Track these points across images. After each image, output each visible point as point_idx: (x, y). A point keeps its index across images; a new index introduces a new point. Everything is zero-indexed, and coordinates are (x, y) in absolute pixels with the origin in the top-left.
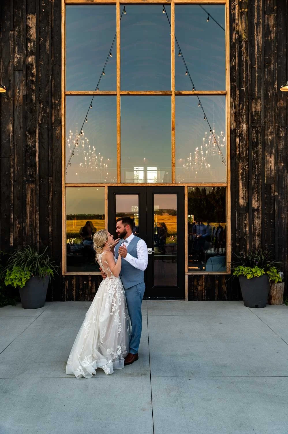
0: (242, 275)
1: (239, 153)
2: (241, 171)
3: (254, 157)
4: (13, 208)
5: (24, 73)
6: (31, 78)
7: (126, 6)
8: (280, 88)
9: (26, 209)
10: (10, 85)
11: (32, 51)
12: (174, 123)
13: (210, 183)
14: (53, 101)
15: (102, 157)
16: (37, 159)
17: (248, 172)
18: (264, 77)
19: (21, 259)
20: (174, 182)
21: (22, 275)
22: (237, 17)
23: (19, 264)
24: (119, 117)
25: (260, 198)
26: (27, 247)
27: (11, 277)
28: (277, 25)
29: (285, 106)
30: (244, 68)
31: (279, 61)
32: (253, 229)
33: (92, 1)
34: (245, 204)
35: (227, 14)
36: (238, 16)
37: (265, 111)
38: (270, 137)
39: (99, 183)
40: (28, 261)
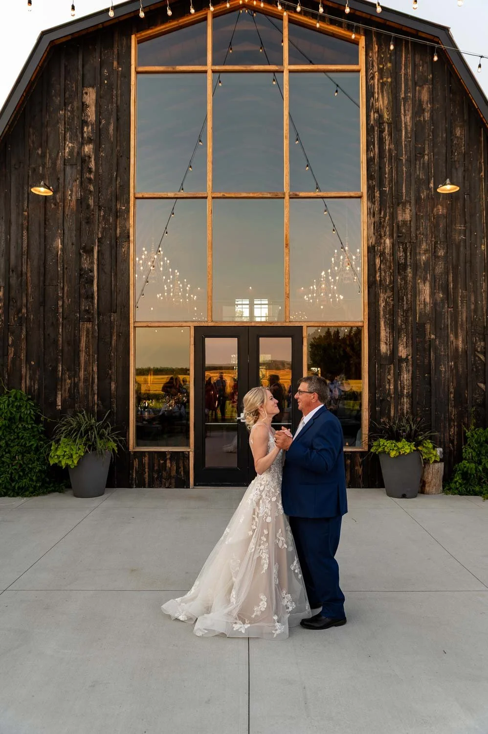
0: (384, 452)
1: (380, 280)
2: (383, 305)
3: (401, 284)
4: (62, 356)
5: (79, 168)
6: (88, 175)
7: (222, 75)
8: (438, 188)
9: (79, 358)
10: (59, 185)
11: (90, 139)
12: (288, 237)
13: (339, 321)
14: (118, 207)
15: (189, 286)
16: (95, 288)
17: (393, 307)
18: (415, 172)
19: (73, 428)
20: (287, 321)
21: (73, 450)
22: (376, 90)
23: (69, 434)
24: (210, 228)
25: (410, 342)
26: (81, 412)
27: (58, 453)
28: (432, 100)
29: (445, 213)
30: (386, 160)
31: (436, 150)
32: (399, 387)
33: (174, 69)
34: (389, 352)
35: (363, 86)
36: (378, 88)
37: (416, 220)
38: (424, 258)
39: (182, 322)
40: (82, 431)
